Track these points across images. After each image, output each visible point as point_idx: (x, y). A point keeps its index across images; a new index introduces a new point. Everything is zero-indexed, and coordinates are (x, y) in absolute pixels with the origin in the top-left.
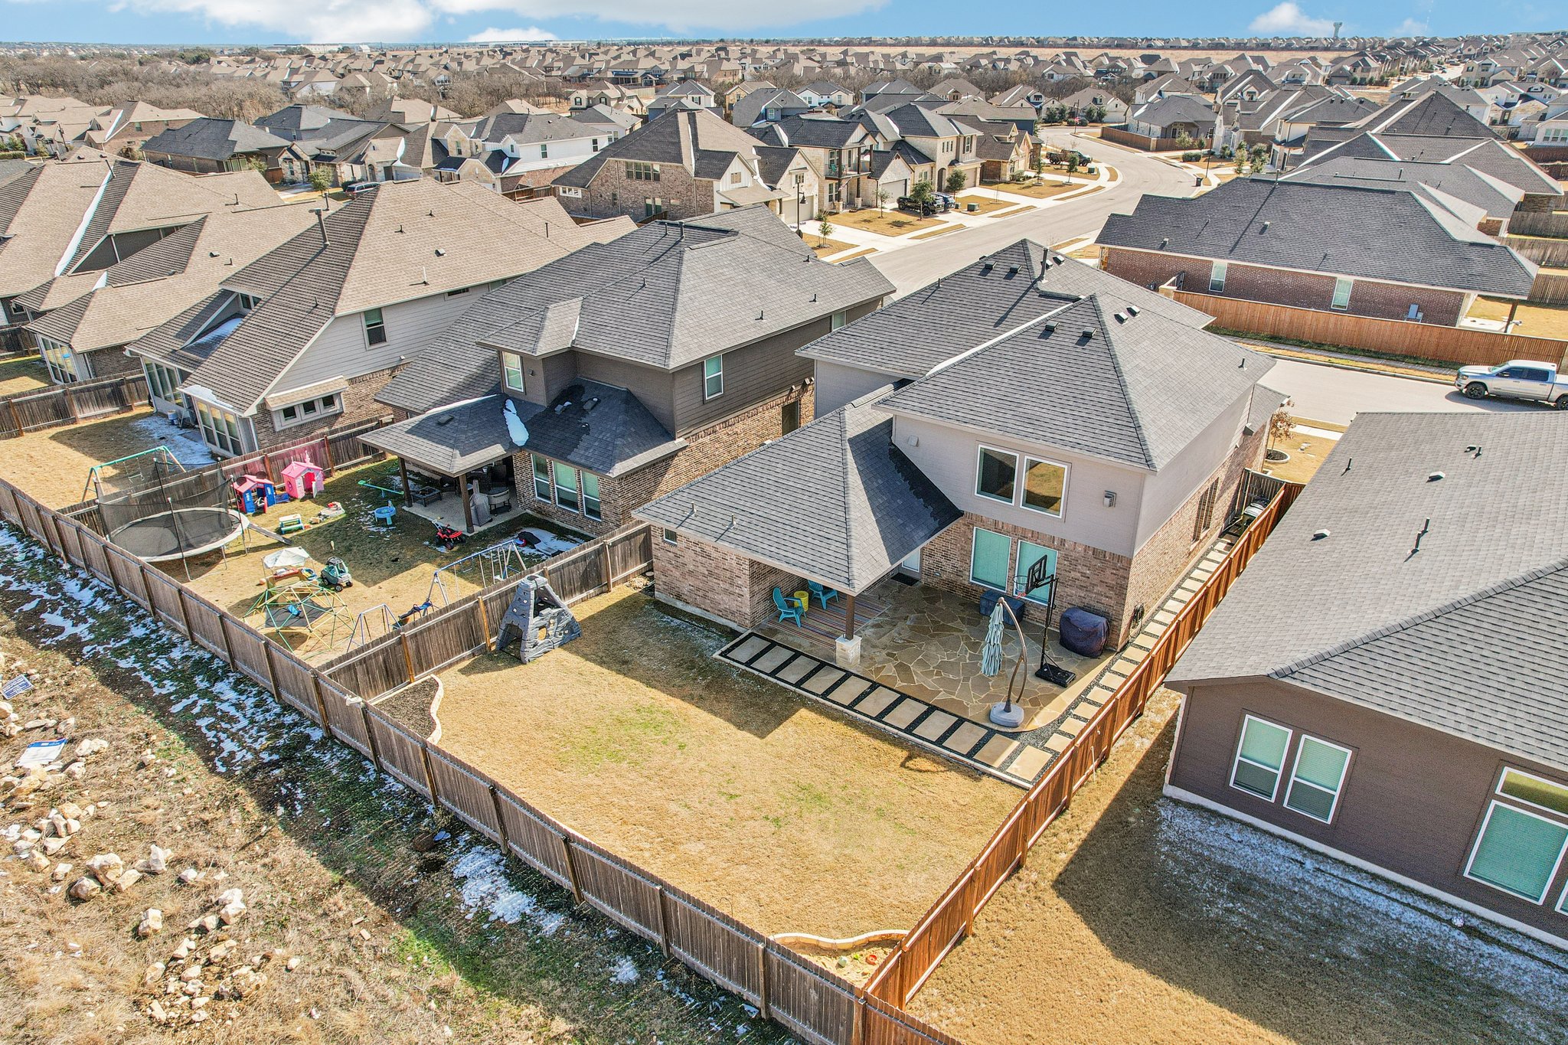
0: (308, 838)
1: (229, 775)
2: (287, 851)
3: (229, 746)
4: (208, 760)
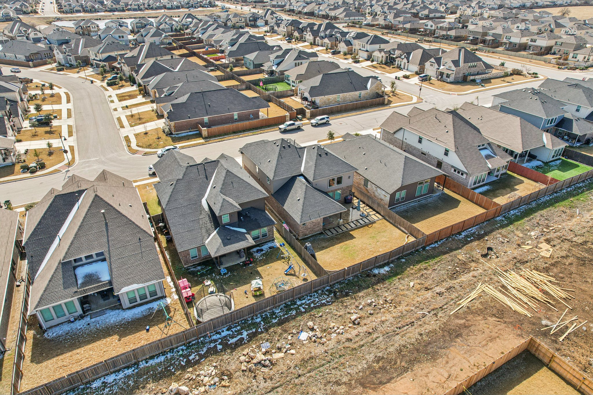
0: (359, 291)
1: (333, 302)
2: (360, 294)
3: (324, 301)
4: (326, 305)
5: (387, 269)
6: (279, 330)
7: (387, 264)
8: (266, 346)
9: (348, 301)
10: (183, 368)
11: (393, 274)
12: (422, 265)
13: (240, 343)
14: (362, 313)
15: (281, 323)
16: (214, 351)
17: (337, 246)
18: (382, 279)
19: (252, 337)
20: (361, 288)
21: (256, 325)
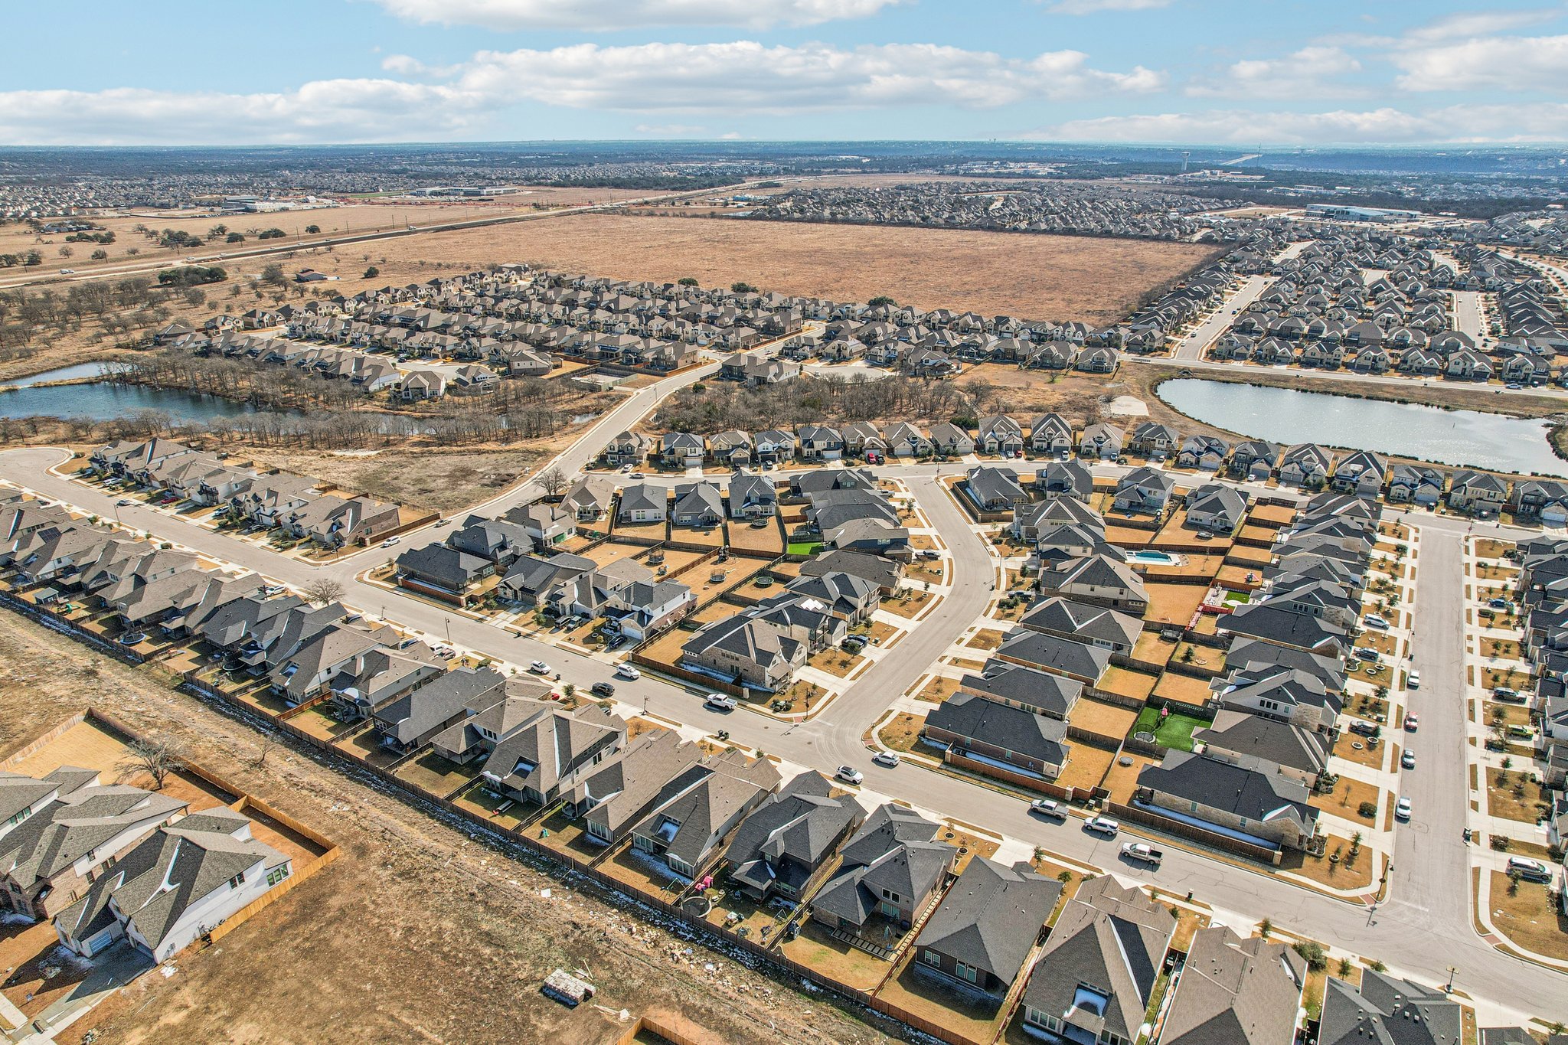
0: (774, 979)
1: (750, 968)
2: (771, 982)
3: (747, 962)
4: (745, 965)
5: (814, 988)
6: (705, 951)
7: (820, 986)
8: (689, 951)
9: (759, 977)
10: (648, 922)
11: (813, 996)
12: (840, 1013)
13: (681, 938)
14: (752, 991)
15: (711, 949)
16: (667, 929)
17: (822, 946)
18: (800, 990)
19: (691, 940)
20: (778, 980)
21: (700, 937)
